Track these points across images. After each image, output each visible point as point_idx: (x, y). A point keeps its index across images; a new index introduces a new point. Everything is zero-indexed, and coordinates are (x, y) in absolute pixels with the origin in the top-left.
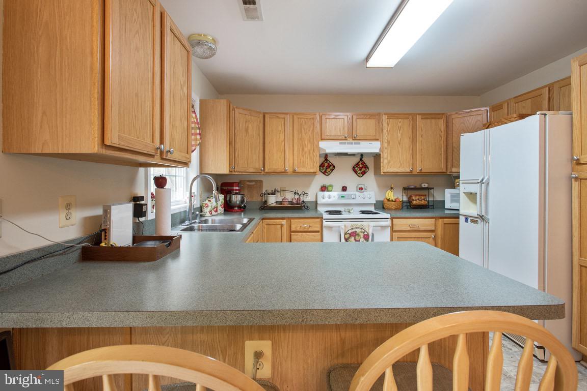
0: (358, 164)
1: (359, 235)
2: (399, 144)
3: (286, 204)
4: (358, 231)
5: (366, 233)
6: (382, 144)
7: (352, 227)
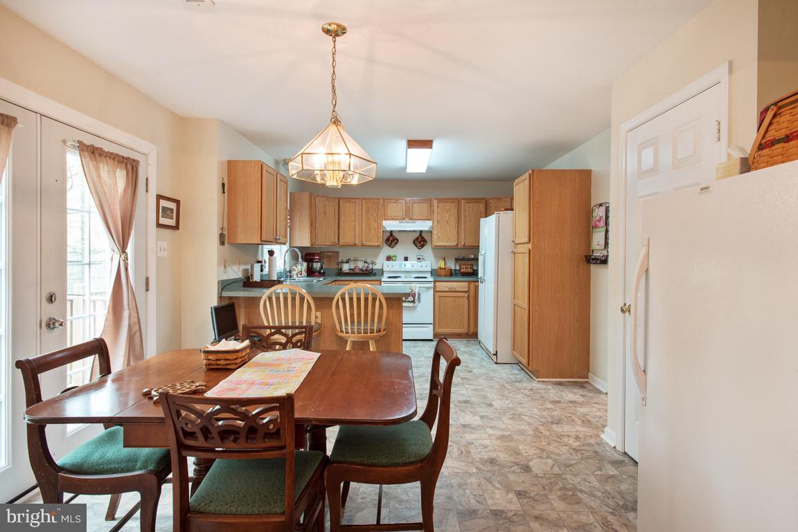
0: (417, 238)
2: (447, 222)
3: (357, 271)
6: (433, 224)
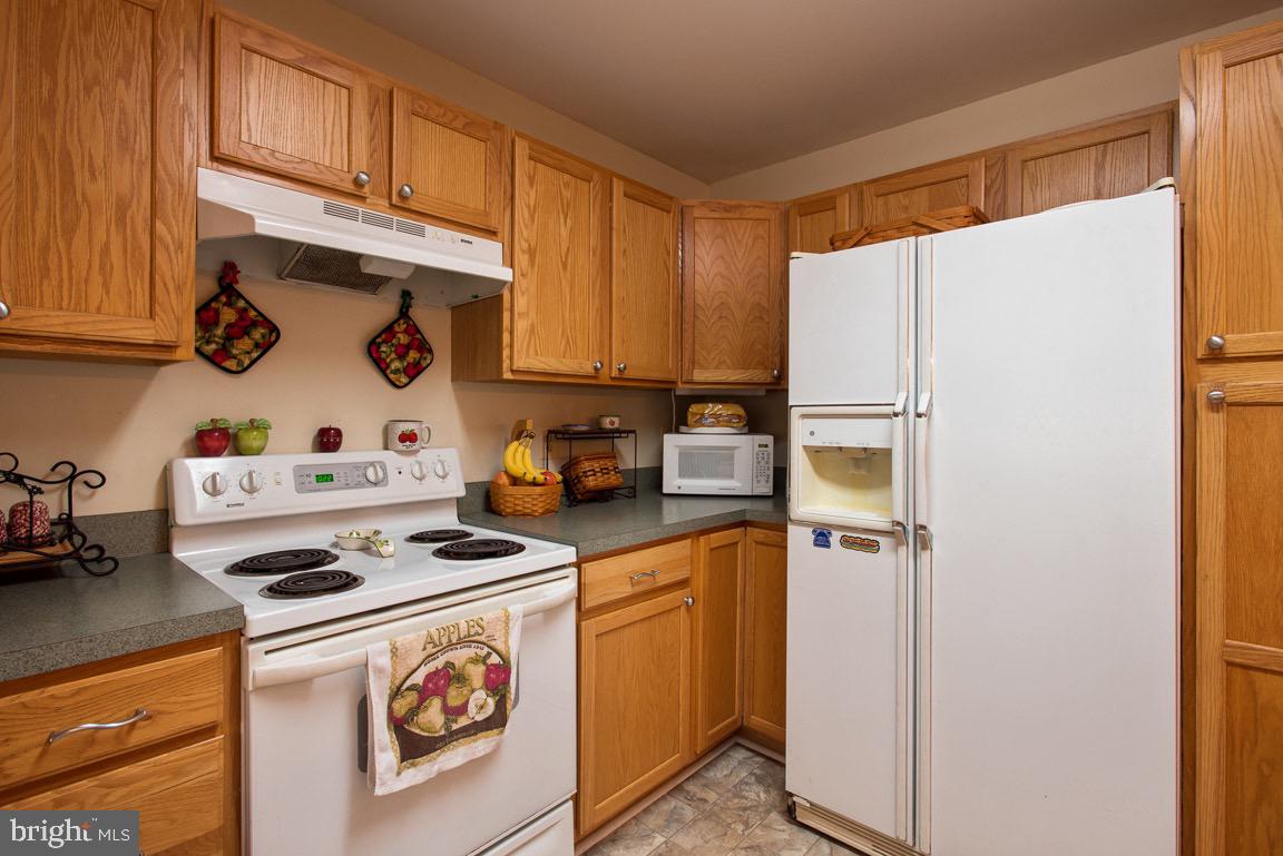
0: (389, 330)
1: (461, 679)
2: (564, 265)
4: (460, 656)
5: (495, 659)
6: (510, 256)
7: (430, 649)
